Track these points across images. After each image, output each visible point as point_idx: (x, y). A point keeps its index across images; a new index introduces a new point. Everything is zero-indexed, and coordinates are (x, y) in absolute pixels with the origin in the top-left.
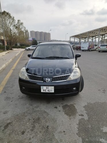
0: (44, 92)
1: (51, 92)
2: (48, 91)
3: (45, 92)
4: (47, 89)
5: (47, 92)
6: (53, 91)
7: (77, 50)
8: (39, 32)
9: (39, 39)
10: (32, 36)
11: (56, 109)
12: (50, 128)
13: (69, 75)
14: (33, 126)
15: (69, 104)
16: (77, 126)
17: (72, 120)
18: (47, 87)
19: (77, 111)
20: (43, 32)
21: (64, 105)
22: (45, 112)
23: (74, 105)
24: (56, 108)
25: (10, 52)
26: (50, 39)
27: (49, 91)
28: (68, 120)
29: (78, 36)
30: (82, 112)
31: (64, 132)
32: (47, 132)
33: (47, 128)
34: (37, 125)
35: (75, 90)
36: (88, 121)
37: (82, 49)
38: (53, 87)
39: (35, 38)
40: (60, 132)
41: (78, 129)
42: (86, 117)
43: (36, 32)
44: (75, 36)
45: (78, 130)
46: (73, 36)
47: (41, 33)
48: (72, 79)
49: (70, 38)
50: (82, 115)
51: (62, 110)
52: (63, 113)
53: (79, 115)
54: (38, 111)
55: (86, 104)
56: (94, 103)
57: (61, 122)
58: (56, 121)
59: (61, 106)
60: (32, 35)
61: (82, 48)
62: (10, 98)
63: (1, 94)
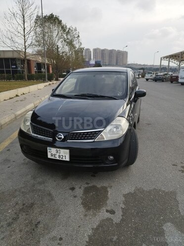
0: (52, 158)
1: (64, 159)
2: (59, 156)
3: (54, 158)
4: (58, 154)
5: (58, 158)
6: (68, 159)
7: (172, 82)
8: (107, 50)
9: (108, 62)
10: (96, 58)
11: (70, 191)
12: (41, 225)
13: (100, 132)
14: (15, 216)
15: (99, 186)
16: (90, 232)
17: (87, 218)
18: (58, 149)
19: (108, 202)
20: (115, 50)
21: (90, 185)
22: (50, 194)
23: (109, 189)
24: (73, 189)
25: (53, 84)
26: (127, 62)
27: (61, 157)
28: (82, 216)
29: (175, 56)
30: (117, 205)
31: (61, 239)
32: (31, 233)
33: (36, 225)
34: (22, 216)
35: (111, 161)
36: (118, 225)
37: (180, 80)
38: (68, 151)
39: (100, 60)
40: (54, 239)
41: (89, 238)
42: (117, 218)
43: (103, 51)
44: (170, 56)
45: (88, 240)
46: (167, 57)
47: (111, 51)
48: (105, 139)
49: (161, 60)
50: (112, 212)
51: (81, 196)
52: (80, 201)
53: (107, 211)
54: (40, 190)
55: (132, 190)
56: (150, 192)
57: (65, 219)
58: (58, 215)
59: (82, 188)
60: (96, 56)
61: (181, 78)
62: (9, 161)
63: (2, 152)
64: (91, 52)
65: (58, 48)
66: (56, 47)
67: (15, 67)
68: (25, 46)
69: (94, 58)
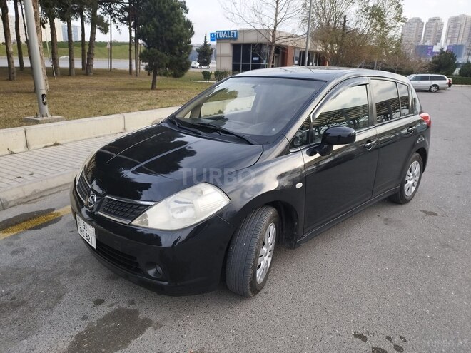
1: (91, 244)
4: (85, 231)
5: (85, 239)
6: (94, 244)
11: (91, 304)
13: (147, 207)
15: (143, 315)
18: (85, 223)
21: (130, 307)
24: (99, 303)
27: (88, 238)
38: (93, 230)
48: (149, 226)
51: (95, 320)
59: (115, 306)
60: (453, 33)
64: (442, 25)
65: (345, 21)
66: (342, 20)
67: (257, 59)
68: (276, 21)
69: (447, 38)
